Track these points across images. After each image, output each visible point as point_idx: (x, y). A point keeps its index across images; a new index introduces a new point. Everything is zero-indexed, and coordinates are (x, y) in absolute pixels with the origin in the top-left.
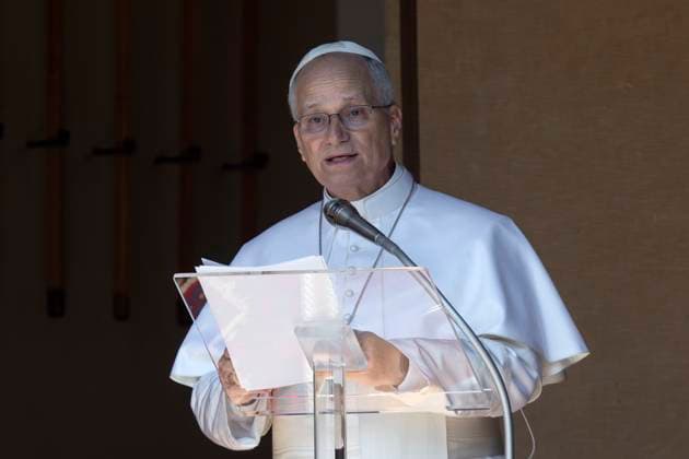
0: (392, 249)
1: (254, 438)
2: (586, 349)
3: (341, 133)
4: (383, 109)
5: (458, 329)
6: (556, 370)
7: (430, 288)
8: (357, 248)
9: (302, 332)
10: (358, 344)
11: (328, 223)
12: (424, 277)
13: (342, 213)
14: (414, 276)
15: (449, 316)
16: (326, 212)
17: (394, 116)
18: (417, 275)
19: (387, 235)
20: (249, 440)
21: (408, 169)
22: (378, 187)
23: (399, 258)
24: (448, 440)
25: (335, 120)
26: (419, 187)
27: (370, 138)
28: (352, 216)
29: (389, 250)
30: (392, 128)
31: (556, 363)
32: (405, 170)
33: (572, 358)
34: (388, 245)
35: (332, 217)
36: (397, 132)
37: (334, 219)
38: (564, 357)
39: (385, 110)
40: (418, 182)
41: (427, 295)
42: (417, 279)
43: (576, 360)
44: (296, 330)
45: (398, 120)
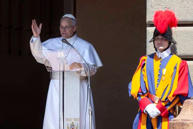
14: (75, 50)
23: (73, 48)
45: (76, 28)
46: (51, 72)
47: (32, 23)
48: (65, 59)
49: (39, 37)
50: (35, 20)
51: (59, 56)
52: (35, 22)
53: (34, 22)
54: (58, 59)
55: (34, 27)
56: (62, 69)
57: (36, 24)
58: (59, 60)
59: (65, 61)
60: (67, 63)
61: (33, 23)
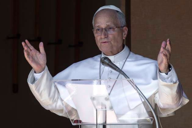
0: (122, 73)
3: (105, 35)
4: (120, 28)
7: (133, 85)
8: (111, 72)
13: (106, 61)
14: (128, 81)
15: (139, 94)
18: (130, 81)
21: (128, 47)
22: (118, 53)
25: (104, 30)
26: (131, 53)
30: (124, 34)
32: (127, 47)
35: (103, 63)
39: (121, 28)
42: (129, 82)
45: (126, 31)
46: (81, 125)
47: (23, 49)
48: (107, 99)
49: (46, 68)
50: (26, 41)
51: (95, 94)
52: (29, 45)
53: (27, 46)
54: (93, 99)
55: (28, 55)
56: (101, 121)
57: (32, 48)
58: (95, 102)
59: (108, 104)
60: (111, 108)
61: (25, 48)
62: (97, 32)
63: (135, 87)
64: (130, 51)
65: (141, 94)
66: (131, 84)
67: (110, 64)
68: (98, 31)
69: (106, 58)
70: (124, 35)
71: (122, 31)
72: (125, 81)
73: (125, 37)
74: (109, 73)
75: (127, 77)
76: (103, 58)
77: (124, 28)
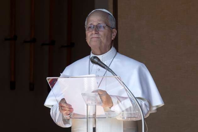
0: (110, 71)
1: (70, 124)
2: (163, 103)
5: (129, 94)
6: (154, 108)
7: (121, 82)
8: (99, 70)
9: (83, 95)
10: (100, 98)
11: (91, 63)
12: (119, 79)
13: (96, 60)
15: (126, 90)
16: (91, 60)
17: (114, 32)
19: (108, 66)
20: (68, 125)
23: (112, 73)
24: (123, 127)
26: (118, 53)
27: (105, 35)
28: (98, 61)
29: (109, 71)
31: (154, 106)
33: (159, 105)
34: (109, 70)
35: (93, 61)
36: (114, 36)
37: (93, 62)
38: (157, 105)
40: (118, 52)
41: (120, 84)
43: (161, 106)
44: (82, 94)
45: (115, 33)
62: (88, 30)
63: (122, 83)
64: (117, 51)
65: (128, 90)
66: (118, 80)
67: (99, 62)
68: (90, 29)
69: (95, 57)
70: (113, 36)
71: (112, 32)
72: (113, 78)
73: (113, 38)
74: (97, 71)
75: (115, 75)
76: (92, 57)
77: (114, 30)
